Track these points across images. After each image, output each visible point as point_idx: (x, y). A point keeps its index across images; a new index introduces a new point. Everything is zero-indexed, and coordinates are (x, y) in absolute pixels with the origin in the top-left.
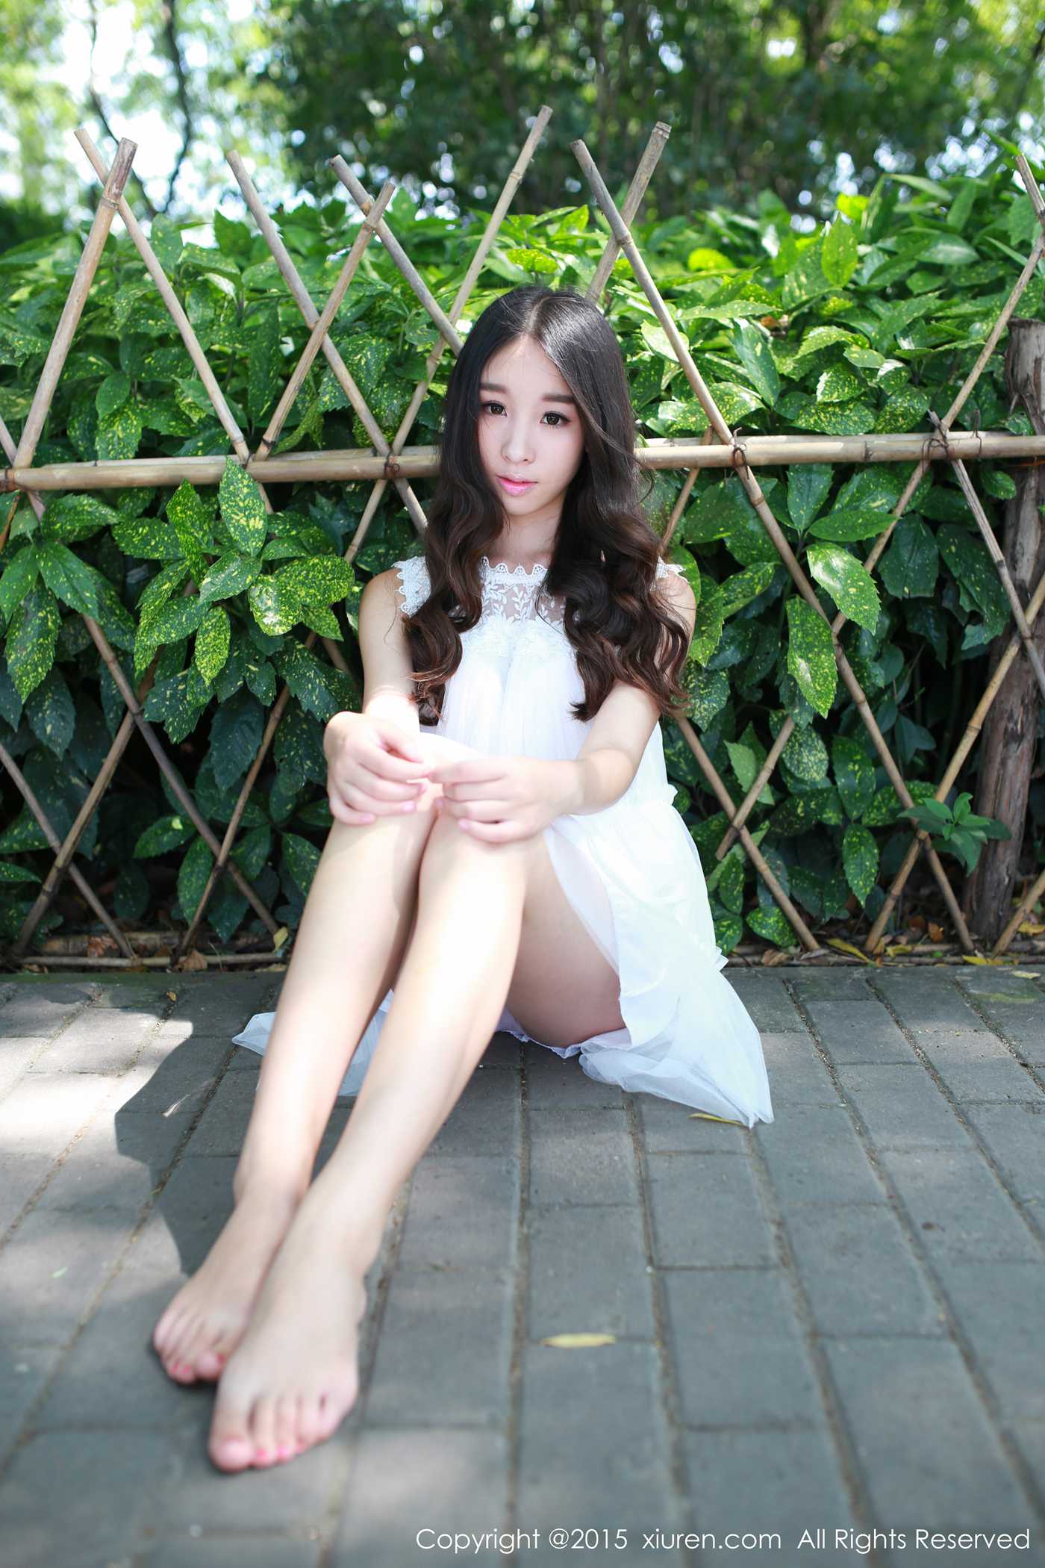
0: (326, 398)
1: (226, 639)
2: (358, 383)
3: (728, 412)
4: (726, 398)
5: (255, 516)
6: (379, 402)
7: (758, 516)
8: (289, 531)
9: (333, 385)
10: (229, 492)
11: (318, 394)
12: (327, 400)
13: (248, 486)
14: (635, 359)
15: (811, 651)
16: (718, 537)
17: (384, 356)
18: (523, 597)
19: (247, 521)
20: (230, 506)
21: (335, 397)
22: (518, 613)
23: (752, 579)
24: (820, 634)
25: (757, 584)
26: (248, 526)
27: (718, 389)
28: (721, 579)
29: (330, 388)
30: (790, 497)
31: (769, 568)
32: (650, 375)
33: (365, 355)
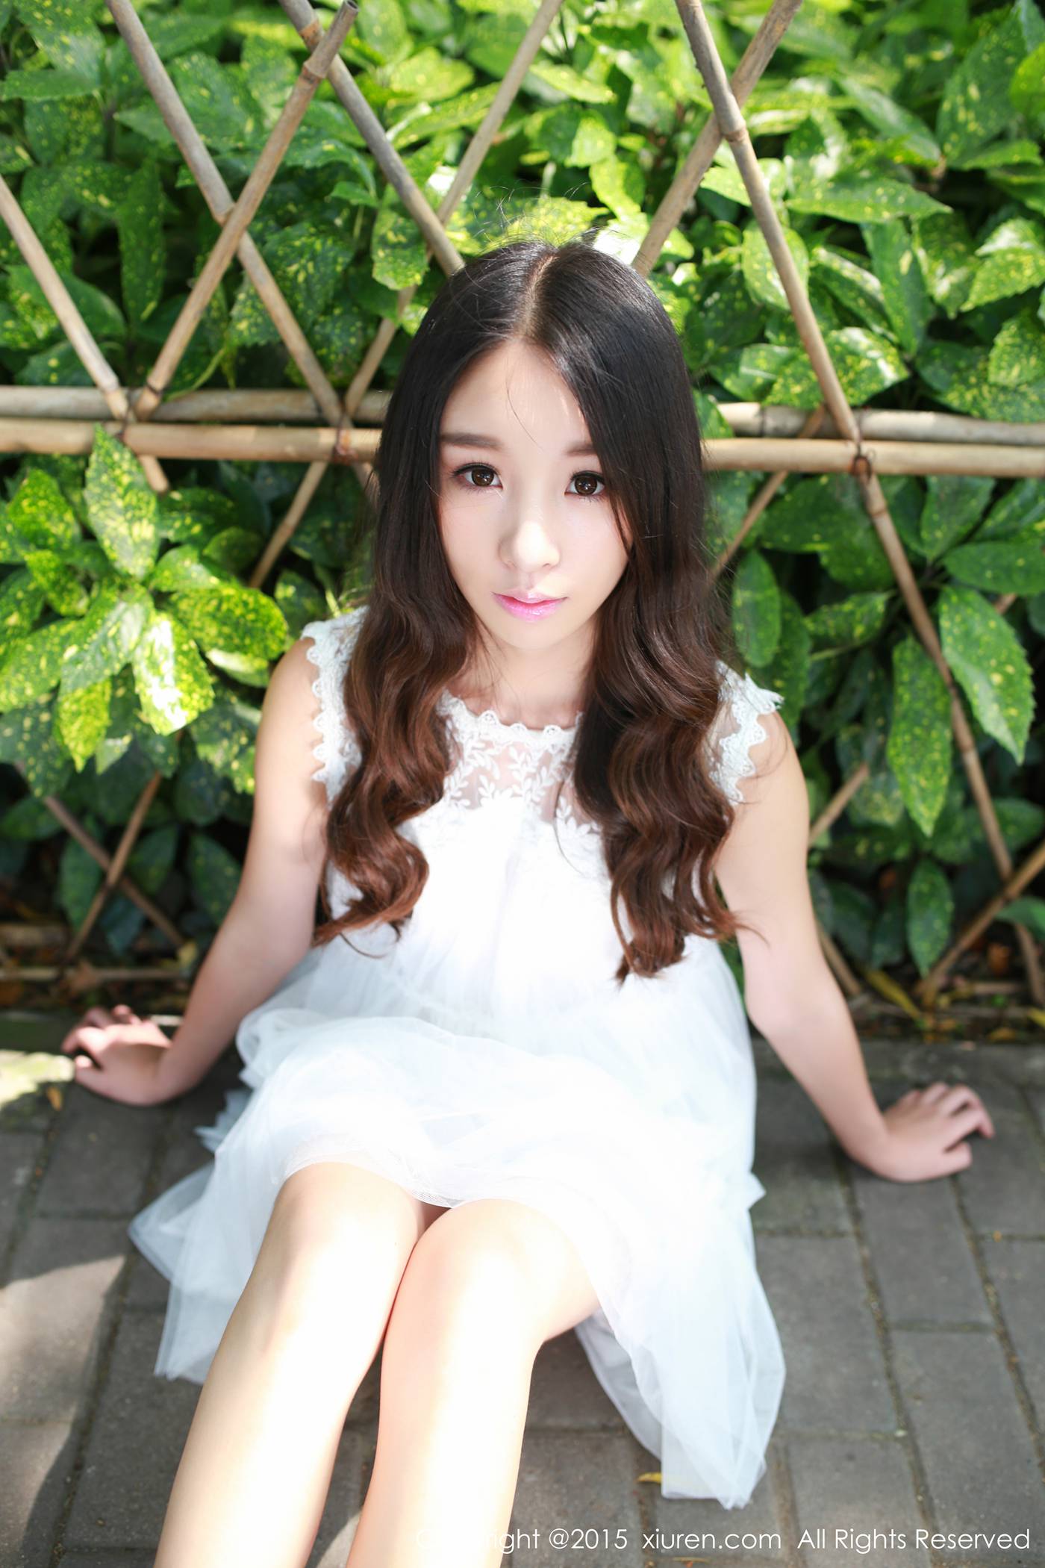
0: (243, 326)
1: (103, 694)
2: (293, 308)
3: (852, 384)
4: (849, 360)
5: (140, 519)
6: (327, 341)
7: (873, 529)
8: (189, 528)
9: (253, 307)
10: (101, 485)
11: (230, 319)
12: (243, 328)
13: (130, 473)
14: (717, 259)
15: (918, 724)
16: (810, 547)
17: (334, 270)
18: (525, 762)
19: (130, 529)
20: (103, 508)
21: (256, 325)
22: (519, 784)
23: (852, 613)
24: (934, 700)
25: (860, 622)
26: (131, 535)
27: (838, 343)
28: (808, 606)
29: (248, 311)
30: (926, 513)
31: (879, 602)
32: (735, 300)
33: (305, 267)
